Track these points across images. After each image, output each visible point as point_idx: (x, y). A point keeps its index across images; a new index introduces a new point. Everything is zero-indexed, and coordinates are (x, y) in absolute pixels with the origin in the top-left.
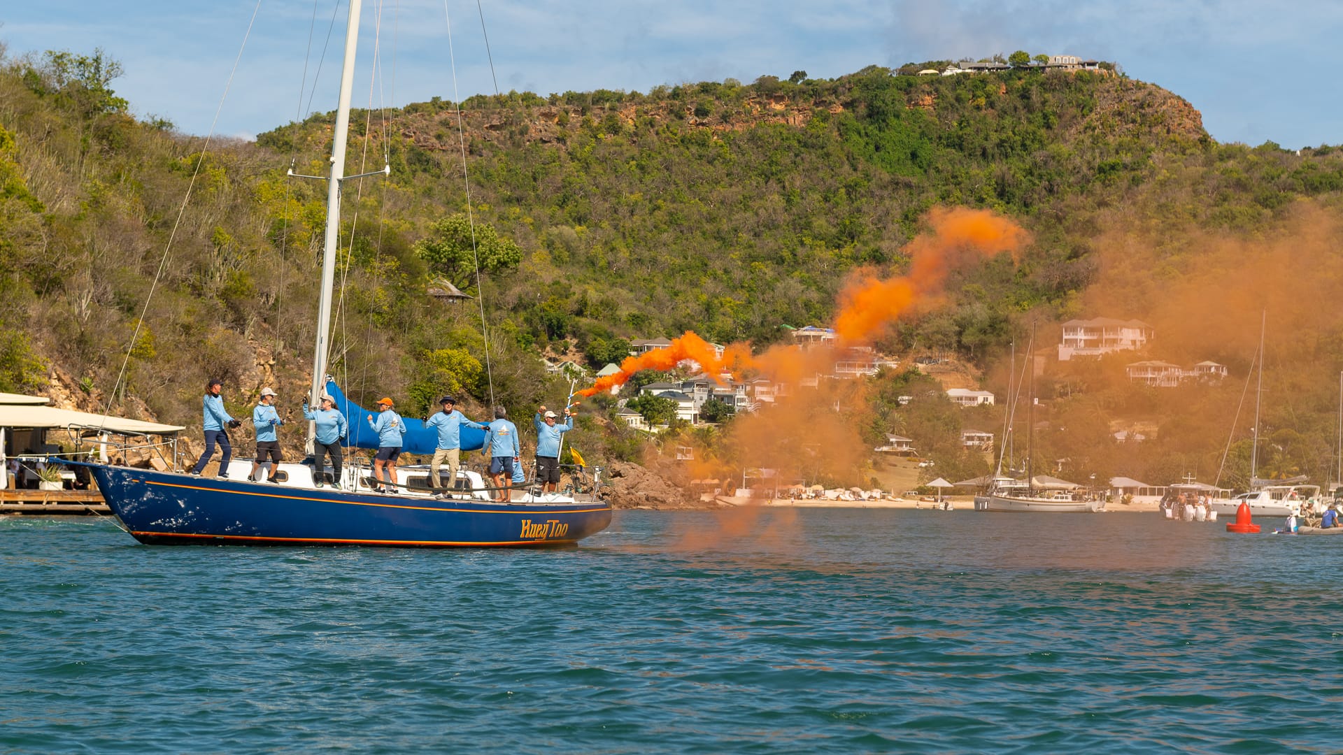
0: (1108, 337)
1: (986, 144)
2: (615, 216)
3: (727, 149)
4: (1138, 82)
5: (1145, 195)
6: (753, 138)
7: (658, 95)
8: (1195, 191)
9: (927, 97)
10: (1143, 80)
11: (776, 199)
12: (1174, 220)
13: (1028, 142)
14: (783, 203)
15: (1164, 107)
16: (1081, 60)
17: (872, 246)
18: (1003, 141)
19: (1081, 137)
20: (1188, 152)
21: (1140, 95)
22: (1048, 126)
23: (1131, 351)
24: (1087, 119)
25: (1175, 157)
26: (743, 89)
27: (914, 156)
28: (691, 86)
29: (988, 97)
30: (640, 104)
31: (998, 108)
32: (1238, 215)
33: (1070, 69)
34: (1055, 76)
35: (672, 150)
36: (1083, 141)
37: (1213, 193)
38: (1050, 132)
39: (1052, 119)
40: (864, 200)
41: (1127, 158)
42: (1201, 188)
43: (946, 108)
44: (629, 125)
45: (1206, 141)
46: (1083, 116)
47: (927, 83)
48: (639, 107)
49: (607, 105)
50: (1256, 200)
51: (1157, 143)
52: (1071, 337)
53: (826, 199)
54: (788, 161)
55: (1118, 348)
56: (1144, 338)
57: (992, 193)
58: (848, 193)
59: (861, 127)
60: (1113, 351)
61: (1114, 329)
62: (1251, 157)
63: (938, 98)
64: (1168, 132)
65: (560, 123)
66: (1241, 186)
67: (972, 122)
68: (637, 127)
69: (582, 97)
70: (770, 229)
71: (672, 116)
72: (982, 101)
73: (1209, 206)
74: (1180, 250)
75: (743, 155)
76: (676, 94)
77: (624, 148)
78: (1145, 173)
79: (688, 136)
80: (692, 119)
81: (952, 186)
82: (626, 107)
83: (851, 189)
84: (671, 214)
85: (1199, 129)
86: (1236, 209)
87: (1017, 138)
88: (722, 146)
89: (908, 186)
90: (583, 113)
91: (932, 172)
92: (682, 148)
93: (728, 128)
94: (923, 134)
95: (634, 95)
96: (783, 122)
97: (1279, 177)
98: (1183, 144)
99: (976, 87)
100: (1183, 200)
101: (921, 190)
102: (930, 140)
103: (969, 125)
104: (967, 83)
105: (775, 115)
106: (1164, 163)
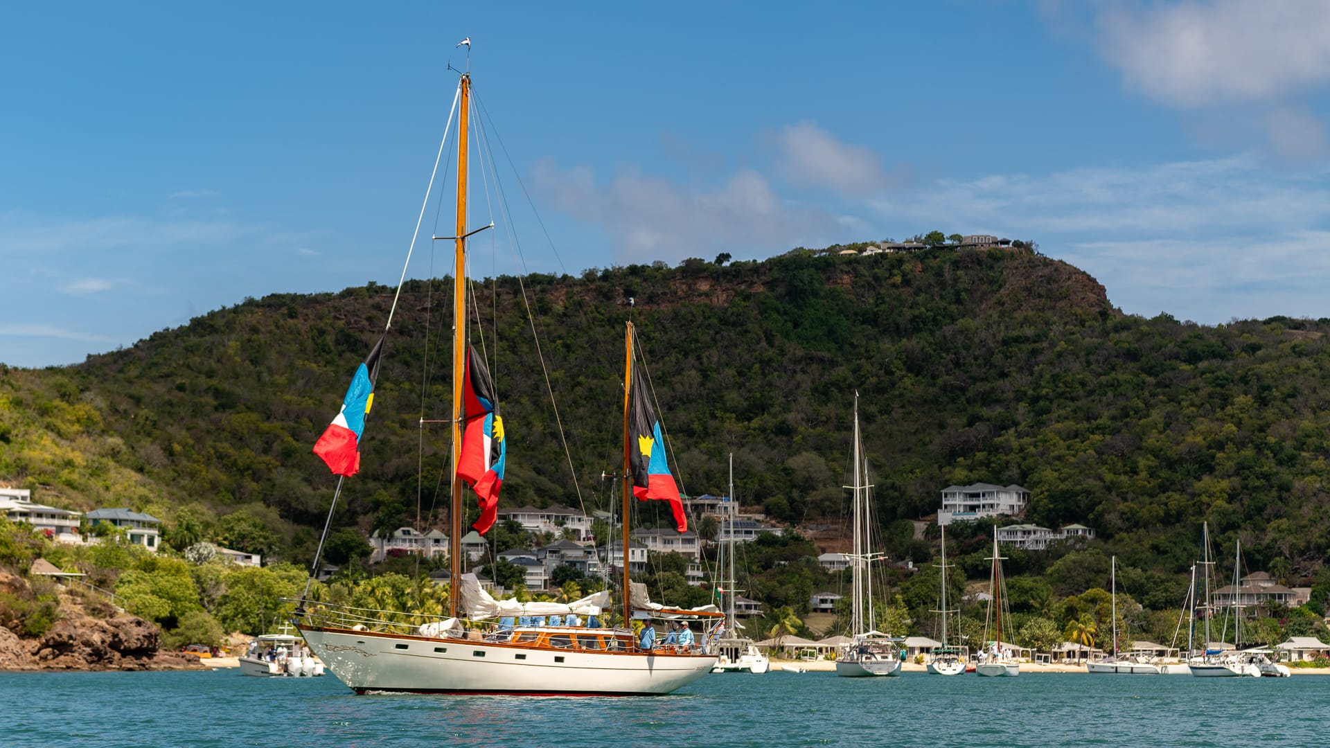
0: (985, 502)
1: (900, 320)
2: (536, 392)
3: (651, 328)
5: (1042, 365)
6: (675, 317)
7: (590, 277)
8: (1088, 362)
9: (845, 277)
11: (693, 375)
12: (1064, 390)
13: (939, 318)
14: (699, 379)
15: (1070, 282)
16: (997, 239)
17: (780, 418)
18: (915, 317)
19: (990, 312)
20: (1087, 324)
21: (1047, 271)
22: (958, 301)
23: (1007, 516)
24: (998, 295)
25: (1074, 329)
26: (670, 271)
27: (831, 332)
28: (620, 268)
29: (904, 275)
30: (570, 286)
31: (914, 286)
33: (983, 248)
34: (970, 255)
36: (991, 316)
37: (1103, 363)
38: (960, 307)
39: (964, 295)
40: (776, 374)
41: (1029, 331)
42: (1092, 358)
43: (863, 286)
44: (559, 307)
46: (993, 292)
47: (846, 263)
48: (570, 290)
49: (538, 288)
50: (1143, 369)
51: (1059, 317)
52: (952, 502)
53: (740, 374)
54: (708, 338)
55: (994, 513)
56: (1022, 503)
57: (901, 366)
58: (762, 369)
59: (780, 306)
61: (991, 493)
62: (1144, 328)
63: (856, 277)
64: (1071, 306)
66: (1132, 356)
67: (887, 299)
68: (566, 308)
70: (684, 403)
71: (601, 298)
72: (898, 279)
73: (1099, 375)
74: (1067, 418)
75: (666, 333)
76: (607, 275)
77: (552, 328)
78: (1044, 345)
79: (615, 316)
80: (619, 300)
81: (863, 360)
82: (557, 289)
83: (765, 363)
84: (591, 390)
85: (1102, 301)
86: (1122, 377)
87: (929, 313)
88: (646, 325)
89: (821, 360)
91: (847, 347)
92: (607, 328)
93: (655, 307)
94: (840, 312)
95: (565, 277)
96: (707, 301)
97: (1167, 346)
98: (1084, 317)
99: (892, 266)
100: (1076, 370)
101: (833, 363)
102: (847, 316)
103: (884, 302)
104: (884, 262)
105: (700, 295)
106: (1063, 335)
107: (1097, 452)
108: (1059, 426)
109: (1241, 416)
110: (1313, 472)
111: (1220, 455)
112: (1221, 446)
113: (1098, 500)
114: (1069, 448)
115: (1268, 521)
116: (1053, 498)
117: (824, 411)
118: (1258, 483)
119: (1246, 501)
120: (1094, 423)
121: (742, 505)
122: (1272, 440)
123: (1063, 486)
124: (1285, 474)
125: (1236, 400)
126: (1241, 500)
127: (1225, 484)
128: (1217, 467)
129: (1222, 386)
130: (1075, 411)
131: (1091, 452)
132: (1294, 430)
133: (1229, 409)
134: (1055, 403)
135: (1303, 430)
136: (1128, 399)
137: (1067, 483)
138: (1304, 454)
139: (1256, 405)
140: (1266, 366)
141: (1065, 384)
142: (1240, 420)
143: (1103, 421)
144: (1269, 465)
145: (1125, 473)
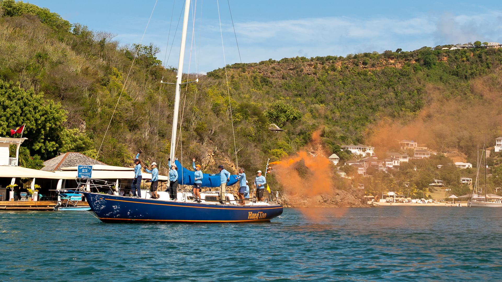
1: (466, 74)
2: (334, 100)
3: (374, 76)
6: (383, 73)
7: (349, 57)
9: (445, 58)
11: (392, 94)
13: (481, 73)
14: (394, 96)
16: (500, 44)
17: (428, 111)
18: (472, 73)
19: (501, 71)
22: (489, 68)
26: (379, 55)
27: (441, 78)
28: (361, 54)
29: (467, 57)
30: (343, 61)
31: (470, 61)
33: (496, 47)
34: (490, 50)
35: (354, 77)
36: (501, 73)
38: (489, 70)
39: (490, 65)
40: (423, 94)
43: (452, 61)
44: (339, 68)
46: (501, 64)
47: (445, 53)
49: (331, 61)
52: (499, 143)
53: (410, 94)
54: (396, 81)
57: (469, 91)
58: (418, 92)
59: (422, 68)
63: (449, 58)
65: (315, 68)
67: (461, 66)
68: (342, 69)
69: (322, 58)
70: (390, 105)
71: (354, 65)
72: (465, 59)
75: (380, 78)
76: (356, 57)
77: (337, 76)
79: (360, 72)
80: (361, 66)
81: (455, 89)
82: (338, 62)
83: (418, 90)
84: (354, 100)
87: (478, 72)
88: (372, 75)
89: (439, 89)
90: (323, 64)
91: (447, 84)
92: (358, 76)
93: (374, 69)
94: (444, 71)
95: (341, 57)
96: (394, 67)
99: (462, 54)
101: (444, 91)
102: (446, 73)
104: (459, 52)
105: (391, 64)
117: (443, 108)
121: (418, 143)
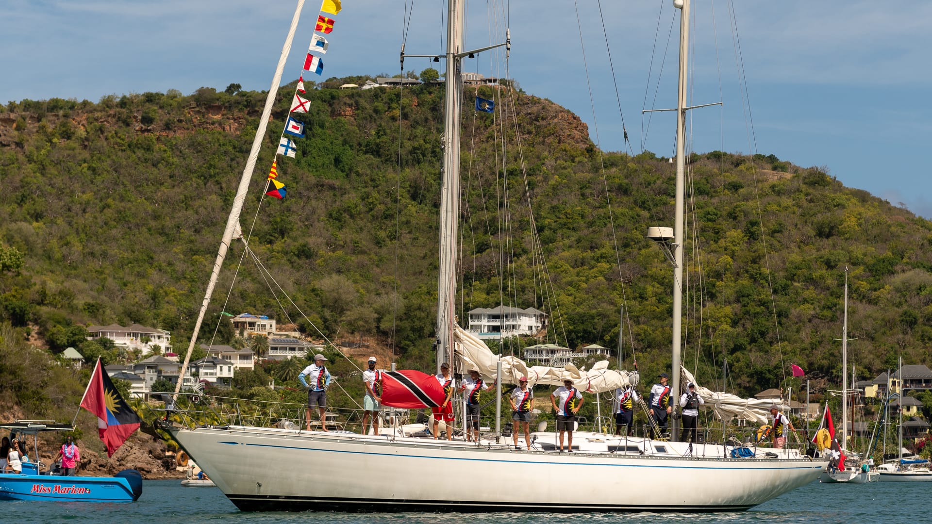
0: (508, 323)
1: (400, 151)
2: (69, 213)
3: (169, 153)
4: (533, 97)
5: (538, 197)
6: (193, 144)
7: (107, 103)
8: (583, 195)
9: (348, 109)
10: (537, 95)
11: (215, 199)
12: (565, 220)
14: (220, 203)
15: (556, 120)
16: (485, 78)
17: (301, 241)
18: (415, 148)
19: (484, 146)
20: (577, 159)
21: (535, 109)
23: (526, 336)
24: (489, 130)
25: (565, 164)
26: (184, 99)
27: (337, 161)
28: (137, 96)
29: (402, 109)
30: (91, 112)
31: (411, 119)
32: (619, 215)
33: (473, 85)
35: (120, 153)
36: (486, 150)
37: (598, 197)
40: (294, 200)
41: (524, 165)
42: (588, 191)
43: (365, 118)
44: (81, 132)
45: (592, 150)
46: (486, 127)
47: (348, 96)
48: (90, 115)
49: (61, 113)
50: (636, 202)
51: (550, 152)
52: (476, 323)
54: (225, 165)
55: (516, 333)
56: (540, 325)
57: (406, 195)
60: (513, 336)
61: (514, 316)
62: (631, 165)
63: (358, 109)
64: (559, 142)
65: (18, 128)
66: (623, 190)
67: (388, 131)
68: (88, 133)
69: (37, 105)
70: (208, 226)
71: (120, 124)
72: (397, 113)
73: (596, 208)
74: (570, 247)
75: (184, 159)
76: (124, 103)
77: (77, 151)
78: (540, 178)
79: (135, 141)
80: (138, 126)
81: (370, 188)
82: (78, 115)
84: (119, 212)
85: (585, 139)
86: (619, 210)
87: (428, 146)
88: (165, 151)
89: (332, 188)
90: (39, 120)
91: (353, 175)
92: (129, 152)
93: (171, 134)
94: (345, 142)
95: (85, 103)
96: (220, 129)
97: (655, 182)
98: (573, 153)
99: (391, 100)
100: (572, 203)
101: (344, 192)
102: (351, 146)
103: (385, 134)
104: (383, 96)
105: (213, 124)
106: (556, 169)
107: (606, 279)
108: (566, 254)
109: (733, 248)
110: (805, 301)
111: (719, 283)
112: (718, 276)
113: (613, 323)
114: (578, 275)
115: (771, 343)
116: (571, 320)
117: (341, 236)
118: (758, 310)
119: (749, 326)
120: (598, 253)
121: (278, 322)
122: (766, 271)
123: (579, 310)
124: (782, 302)
125: (728, 233)
126: (743, 325)
127: (728, 310)
128: (718, 295)
129: (713, 221)
130: (579, 241)
131: (601, 278)
132: (784, 262)
133: (722, 243)
134: (560, 232)
135: (792, 263)
136: (626, 231)
137: (582, 306)
138: (796, 284)
139: (746, 239)
140: (751, 203)
141: (566, 214)
142: (733, 251)
143: (607, 250)
144: (767, 294)
145: (635, 299)
